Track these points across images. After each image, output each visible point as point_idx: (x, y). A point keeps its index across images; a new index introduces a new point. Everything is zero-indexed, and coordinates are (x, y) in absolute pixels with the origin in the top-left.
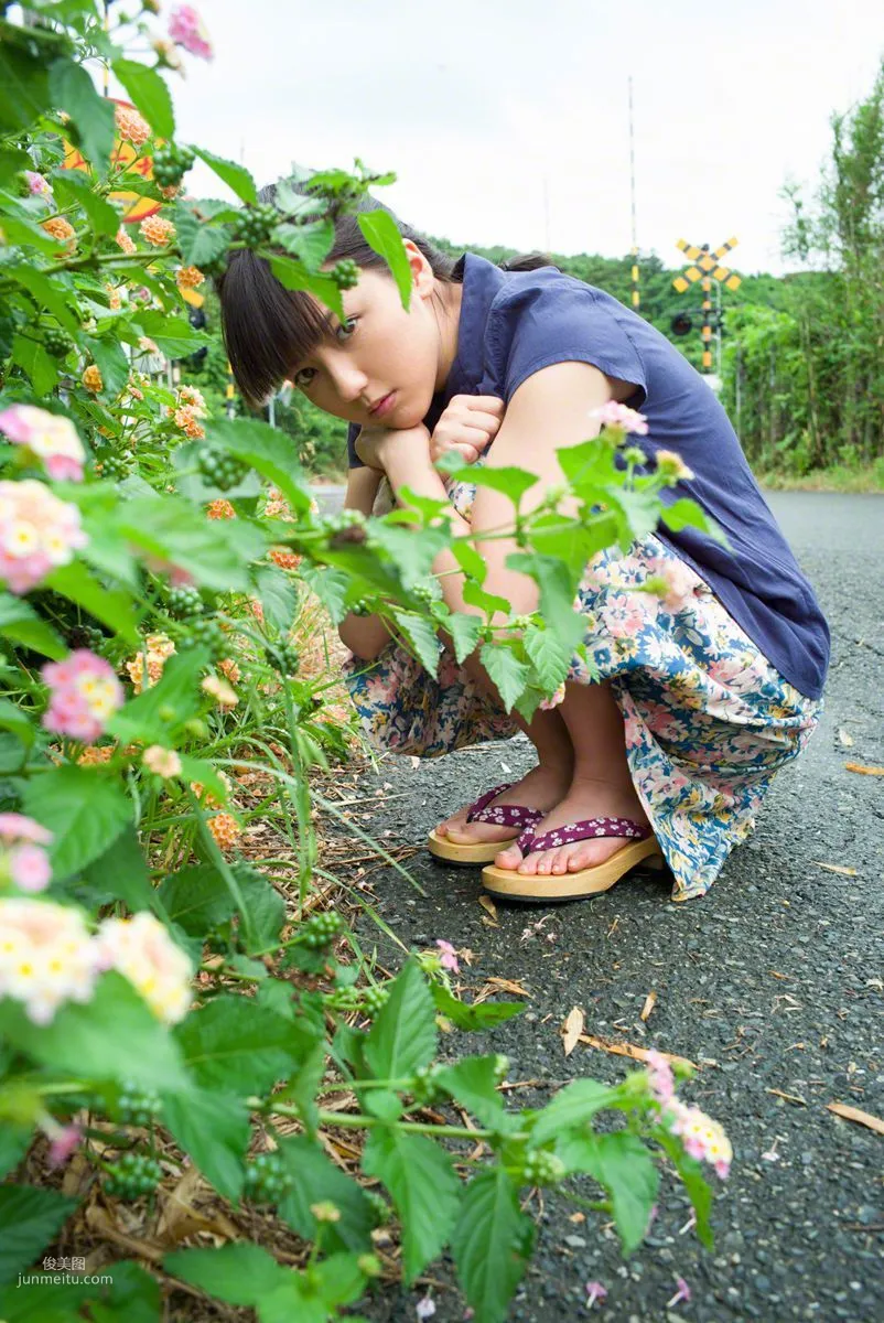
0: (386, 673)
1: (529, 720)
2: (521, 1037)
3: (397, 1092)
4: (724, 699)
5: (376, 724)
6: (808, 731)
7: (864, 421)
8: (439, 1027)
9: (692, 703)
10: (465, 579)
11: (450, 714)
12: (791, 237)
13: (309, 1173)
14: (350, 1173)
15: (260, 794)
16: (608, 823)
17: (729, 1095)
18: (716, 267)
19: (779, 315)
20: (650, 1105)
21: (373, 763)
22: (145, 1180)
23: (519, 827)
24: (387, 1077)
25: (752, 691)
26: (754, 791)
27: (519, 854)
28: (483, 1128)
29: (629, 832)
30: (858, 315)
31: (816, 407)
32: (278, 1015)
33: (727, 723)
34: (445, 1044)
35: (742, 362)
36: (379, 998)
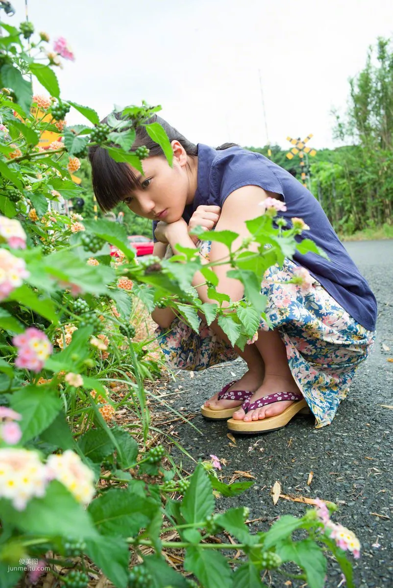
0: (175, 334)
1: (243, 350)
2: (252, 498)
3: (198, 529)
4: (330, 333)
5: (171, 357)
6: (370, 346)
7: (376, 208)
8: (215, 496)
9: (316, 336)
10: (208, 288)
11: (206, 350)
12: (336, 131)
13: (159, 573)
14: (178, 570)
15: (123, 396)
16: (283, 394)
17: (353, 517)
18: (304, 147)
19: (334, 165)
20: (318, 525)
21: (173, 377)
22: (81, 583)
23: (242, 400)
24: (193, 522)
25: (343, 329)
26: (348, 375)
27: (244, 413)
28: (239, 543)
29: (293, 398)
30: (369, 162)
31: (355, 203)
32: (138, 496)
33: (333, 344)
34: (218, 504)
35: (320, 186)
36: (185, 485)
